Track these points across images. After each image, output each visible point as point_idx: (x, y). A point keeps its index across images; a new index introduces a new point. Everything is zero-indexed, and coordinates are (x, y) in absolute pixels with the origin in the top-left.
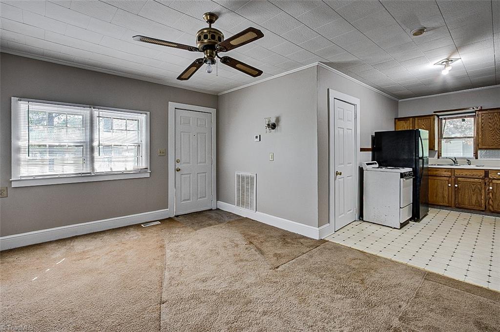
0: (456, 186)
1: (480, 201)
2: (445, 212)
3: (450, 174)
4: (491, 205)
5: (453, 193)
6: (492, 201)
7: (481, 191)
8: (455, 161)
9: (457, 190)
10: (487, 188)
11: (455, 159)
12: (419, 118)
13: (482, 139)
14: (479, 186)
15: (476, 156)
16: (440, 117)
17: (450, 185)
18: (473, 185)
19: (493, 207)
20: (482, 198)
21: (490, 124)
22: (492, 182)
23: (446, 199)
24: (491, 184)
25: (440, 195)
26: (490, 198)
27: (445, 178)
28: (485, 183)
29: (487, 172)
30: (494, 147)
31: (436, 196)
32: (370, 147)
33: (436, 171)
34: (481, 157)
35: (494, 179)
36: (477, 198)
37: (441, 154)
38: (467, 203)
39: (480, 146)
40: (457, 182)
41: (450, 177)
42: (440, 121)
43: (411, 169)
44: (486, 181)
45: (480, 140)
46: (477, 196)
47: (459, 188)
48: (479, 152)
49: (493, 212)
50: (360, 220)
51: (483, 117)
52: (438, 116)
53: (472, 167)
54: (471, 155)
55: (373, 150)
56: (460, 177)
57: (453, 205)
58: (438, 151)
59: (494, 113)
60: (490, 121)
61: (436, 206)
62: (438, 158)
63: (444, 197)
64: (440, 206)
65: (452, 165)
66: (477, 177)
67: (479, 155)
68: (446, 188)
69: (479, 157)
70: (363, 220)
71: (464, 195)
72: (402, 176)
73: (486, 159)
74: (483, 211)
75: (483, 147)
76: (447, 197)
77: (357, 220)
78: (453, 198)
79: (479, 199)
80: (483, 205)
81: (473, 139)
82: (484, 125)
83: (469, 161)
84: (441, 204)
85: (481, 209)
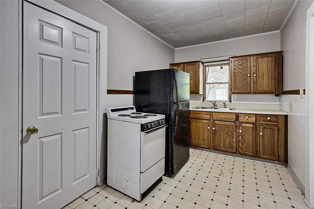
0: (214, 129)
1: (232, 143)
2: (205, 153)
3: (209, 116)
4: (241, 147)
5: (212, 135)
6: (242, 144)
7: (233, 134)
8: (215, 104)
9: (215, 132)
10: (238, 131)
11: (215, 102)
12: (188, 64)
13: (234, 84)
14: (232, 129)
15: (230, 100)
16: (204, 64)
17: (209, 128)
18: (227, 128)
19: (242, 149)
20: (234, 141)
21: (240, 71)
22: (241, 125)
23: (206, 142)
24: (241, 127)
25: (201, 137)
26: (240, 141)
27: (205, 121)
28: (236, 125)
29: (237, 116)
30: (243, 92)
31: (199, 138)
32: (131, 89)
33: (199, 114)
34: (234, 101)
35: (243, 122)
36: (230, 141)
37: (205, 97)
38: (222, 145)
39: (233, 91)
40: (214, 125)
41: (209, 120)
42: (205, 67)
43: (163, 117)
44: (237, 124)
45: (233, 85)
46: (230, 138)
47: (216, 131)
48: (232, 95)
49: (242, 155)
50: (104, 184)
51: (235, 64)
52: (203, 63)
53: (227, 110)
54: (226, 98)
55: (135, 92)
56: (217, 120)
57: (211, 147)
58: (203, 95)
59: (243, 60)
60: (240, 67)
61: (199, 148)
62: (203, 101)
63: (204, 139)
64: (202, 147)
65: (212, 108)
66: (230, 120)
67: (232, 99)
68: (206, 131)
69: (232, 100)
70: (106, 184)
71: (220, 138)
72: (144, 128)
73: (237, 102)
74: (234, 153)
75: (236, 91)
76: (207, 139)
77: (99, 184)
78: (212, 140)
79: (232, 142)
80: (235, 147)
81: (228, 84)
82: (236, 71)
83: (224, 104)
84: (203, 146)
85: (233, 151)
